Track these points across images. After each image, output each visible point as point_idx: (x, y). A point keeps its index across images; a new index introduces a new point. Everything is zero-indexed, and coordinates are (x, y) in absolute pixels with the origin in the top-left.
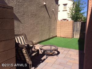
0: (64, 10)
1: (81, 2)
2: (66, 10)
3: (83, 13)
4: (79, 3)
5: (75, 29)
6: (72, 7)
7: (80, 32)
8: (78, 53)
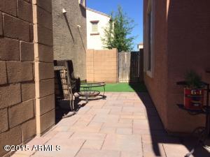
0: (92, 33)
1: (125, 19)
2: (98, 34)
3: (129, 40)
4: (121, 20)
5: (121, 66)
6: (109, 26)
7: (129, 71)
8: (136, 95)
